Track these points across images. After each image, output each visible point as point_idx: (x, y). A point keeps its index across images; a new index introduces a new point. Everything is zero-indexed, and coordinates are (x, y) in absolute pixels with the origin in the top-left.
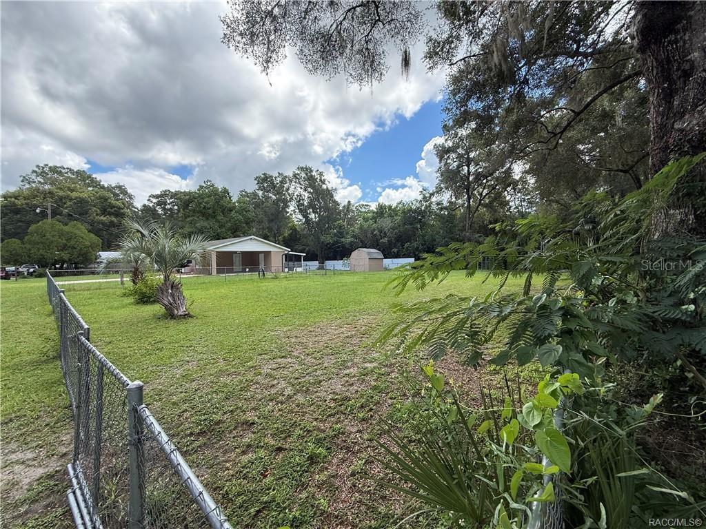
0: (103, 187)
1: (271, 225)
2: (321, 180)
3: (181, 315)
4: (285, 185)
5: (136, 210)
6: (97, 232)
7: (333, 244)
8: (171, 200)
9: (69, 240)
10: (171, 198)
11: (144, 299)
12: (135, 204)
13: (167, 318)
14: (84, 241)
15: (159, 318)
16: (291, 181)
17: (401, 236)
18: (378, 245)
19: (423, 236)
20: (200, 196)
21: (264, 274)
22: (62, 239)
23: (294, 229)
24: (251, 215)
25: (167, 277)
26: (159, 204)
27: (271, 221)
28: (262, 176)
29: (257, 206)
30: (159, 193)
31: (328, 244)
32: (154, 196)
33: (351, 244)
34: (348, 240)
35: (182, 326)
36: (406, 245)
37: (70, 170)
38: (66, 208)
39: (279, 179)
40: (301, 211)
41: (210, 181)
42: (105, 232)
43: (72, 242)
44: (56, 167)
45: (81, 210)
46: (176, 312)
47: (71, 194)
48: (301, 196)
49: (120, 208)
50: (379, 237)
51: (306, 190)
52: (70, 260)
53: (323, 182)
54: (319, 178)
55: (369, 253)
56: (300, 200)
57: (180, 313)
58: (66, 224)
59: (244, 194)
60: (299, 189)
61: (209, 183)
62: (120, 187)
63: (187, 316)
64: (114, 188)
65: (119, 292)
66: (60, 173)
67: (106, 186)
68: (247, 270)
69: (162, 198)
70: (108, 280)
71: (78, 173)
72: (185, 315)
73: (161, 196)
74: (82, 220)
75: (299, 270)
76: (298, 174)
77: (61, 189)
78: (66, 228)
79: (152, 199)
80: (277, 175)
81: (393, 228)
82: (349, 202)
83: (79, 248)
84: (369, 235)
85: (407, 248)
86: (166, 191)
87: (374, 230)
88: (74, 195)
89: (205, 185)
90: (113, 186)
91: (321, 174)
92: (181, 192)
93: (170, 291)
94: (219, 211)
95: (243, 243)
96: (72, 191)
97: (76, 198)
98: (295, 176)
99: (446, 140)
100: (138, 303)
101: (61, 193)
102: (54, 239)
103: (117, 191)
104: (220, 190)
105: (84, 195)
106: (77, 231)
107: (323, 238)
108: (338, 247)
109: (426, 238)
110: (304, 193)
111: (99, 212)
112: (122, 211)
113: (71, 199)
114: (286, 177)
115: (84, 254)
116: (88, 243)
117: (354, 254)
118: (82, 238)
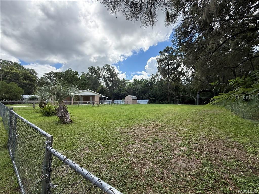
0: (25, 69)
1: (94, 86)
2: (113, 70)
3: (68, 122)
4: (100, 71)
5: (38, 79)
6: (22, 87)
7: (118, 94)
8: (53, 76)
9: (9, 89)
10: (53, 75)
11: (47, 114)
12: (38, 77)
13: (61, 123)
14: (17, 90)
15: (58, 123)
16: (102, 70)
17: (143, 91)
18: (135, 94)
19: (152, 91)
20: (66, 74)
21: (94, 104)
22: (6, 89)
23: (102, 88)
24: (87, 82)
25: (60, 104)
26: (48, 77)
27: (94, 84)
28: (91, 67)
29: (89, 78)
30: (48, 73)
31: (116, 93)
32: (46, 74)
33: (125, 94)
34: (123, 92)
35: (70, 127)
36: (145, 95)
37: (11, 62)
38: (9, 77)
39: (97, 69)
40: (105, 81)
41: (70, 68)
42: (25, 87)
43: (11, 90)
44: (5, 61)
45: (16, 77)
46: (66, 120)
47: (12, 71)
48: (105, 75)
49: (32, 78)
50: (135, 91)
51: (107, 73)
52: (9, 98)
53: (114, 71)
54: (112, 69)
55: (132, 97)
56: (105, 77)
57: (67, 121)
58: (8, 83)
59: (83, 74)
60: (105, 73)
61: (70, 69)
62: (32, 70)
63: (71, 122)
64: (30, 70)
65: (33, 111)
66: (7, 63)
67: (26, 69)
68: (87, 103)
69: (49, 75)
70: (27, 106)
71: (15, 63)
72: (70, 122)
73: (49, 74)
74: (16, 82)
75: (106, 103)
76: (105, 67)
77: (7, 69)
78: (8, 85)
79: (45, 75)
80: (96, 67)
81: (141, 88)
82: (124, 78)
83: (13, 93)
84: (132, 91)
85: (146, 95)
86: (51, 72)
87: (133, 89)
88: (13, 71)
89: (68, 70)
90: (30, 69)
91: (113, 68)
92: (57, 73)
93: (62, 110)
94: (74, 80)
95: (84, 92)
96: (12, 70)
97: (14, 73)
98: (104, 68)
99: (161, 57)
100: (44, 116)
101: (7, 71)
102: (3, 89)
103: (31, 71)
104: (74, 72)
105: (17, 72)
106: (13, 86)
107: (114, 91)
108: (119, 95)
109: (153, 92)
110: (106, 74)
111: (23, 79)
112: (33, 79)
113: (11, 73)
114: (100, 68)
115: (16, 95)
116: (18, 91)
117: (127, 98)
118: (16, 89)
